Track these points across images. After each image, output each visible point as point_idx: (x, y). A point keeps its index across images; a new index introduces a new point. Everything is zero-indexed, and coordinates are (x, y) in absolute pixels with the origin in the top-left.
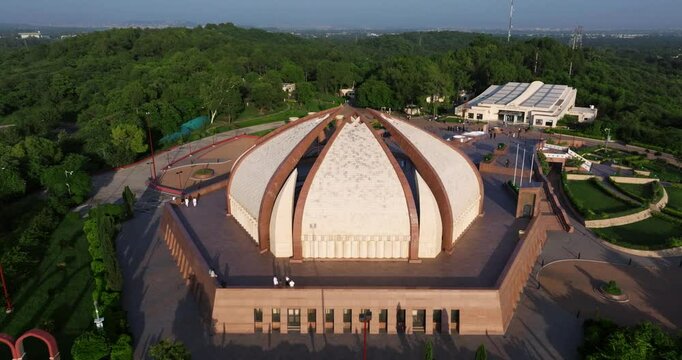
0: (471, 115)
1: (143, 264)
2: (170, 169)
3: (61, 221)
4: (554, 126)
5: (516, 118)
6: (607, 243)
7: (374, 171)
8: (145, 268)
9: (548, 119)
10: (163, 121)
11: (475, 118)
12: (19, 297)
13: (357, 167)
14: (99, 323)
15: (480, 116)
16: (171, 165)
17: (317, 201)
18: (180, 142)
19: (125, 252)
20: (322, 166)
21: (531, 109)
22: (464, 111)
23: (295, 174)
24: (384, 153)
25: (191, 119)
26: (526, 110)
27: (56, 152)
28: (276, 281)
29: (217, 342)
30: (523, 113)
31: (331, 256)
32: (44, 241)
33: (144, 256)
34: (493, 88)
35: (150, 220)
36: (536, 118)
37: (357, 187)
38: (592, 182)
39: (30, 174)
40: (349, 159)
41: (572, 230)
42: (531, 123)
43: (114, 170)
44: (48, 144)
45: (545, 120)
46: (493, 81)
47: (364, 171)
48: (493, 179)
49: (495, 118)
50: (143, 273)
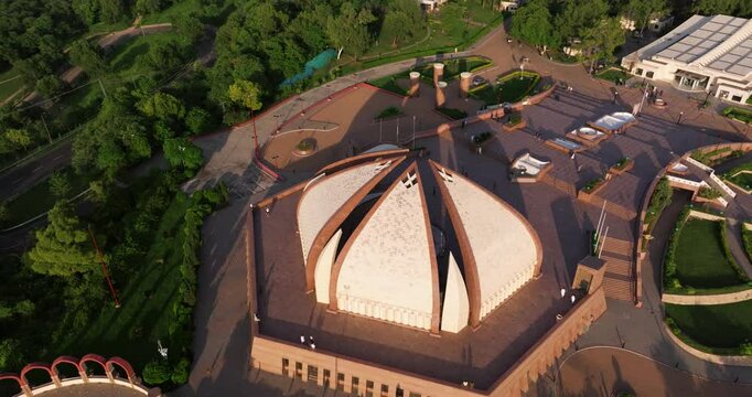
0: (640, 71)
1: (223, 269)
2: (279, 134)
3: (171, 200)
4: (743, 102)
5: (696, 83)
6: (669, 331)
7: (409, 247)
8: (223, 275)
9: (739, 93)
10: (286, 63)
11: (644, 75)
12: (126, 292)
13: (395, 239)
14: (164, 353)
15: (650, 74)
16: (279, 129)
17: (351, 267)
18: (298, 91)
19: (212, 252)
20: (362, 232)
21: (718, 74)
22: (632, 65)
23: (339, 233)
24: (424, 227)
25: (318, 54)
26: (713, 74)
27: (179, 109)
28: (303, 339)
29: (252, 377)
30: (708, 78)
31: (362, 313)
32: (154, 226)
33: (225, 260)
34: (696, 19)
35: (240, 212)
36: (721, 88)
37: (389, 261)
38: (717, 226)
39: (156, 137)
40: (390, 228)
41: (640, 304)
42: (712, 92)
43: (229, 128)
44: (174, 102)
45: (733, 92)
46: (698, 8)
47: (400, 243)
48: (586, 216)
49: (671, 78)
50: (218, 283)
